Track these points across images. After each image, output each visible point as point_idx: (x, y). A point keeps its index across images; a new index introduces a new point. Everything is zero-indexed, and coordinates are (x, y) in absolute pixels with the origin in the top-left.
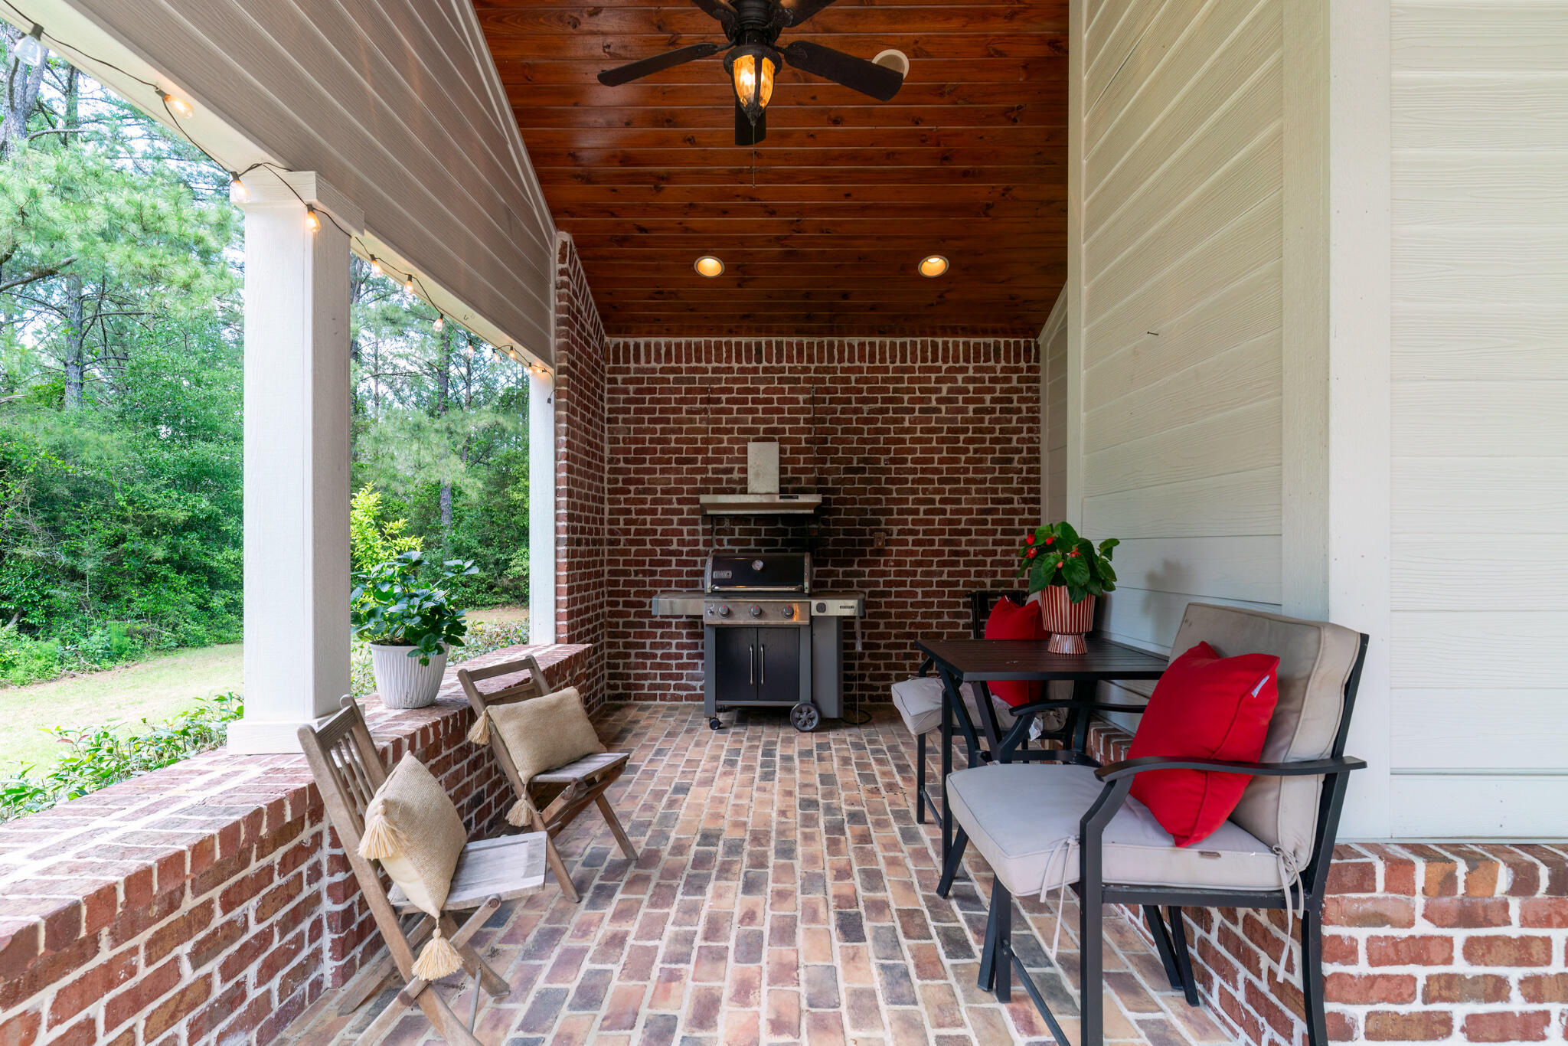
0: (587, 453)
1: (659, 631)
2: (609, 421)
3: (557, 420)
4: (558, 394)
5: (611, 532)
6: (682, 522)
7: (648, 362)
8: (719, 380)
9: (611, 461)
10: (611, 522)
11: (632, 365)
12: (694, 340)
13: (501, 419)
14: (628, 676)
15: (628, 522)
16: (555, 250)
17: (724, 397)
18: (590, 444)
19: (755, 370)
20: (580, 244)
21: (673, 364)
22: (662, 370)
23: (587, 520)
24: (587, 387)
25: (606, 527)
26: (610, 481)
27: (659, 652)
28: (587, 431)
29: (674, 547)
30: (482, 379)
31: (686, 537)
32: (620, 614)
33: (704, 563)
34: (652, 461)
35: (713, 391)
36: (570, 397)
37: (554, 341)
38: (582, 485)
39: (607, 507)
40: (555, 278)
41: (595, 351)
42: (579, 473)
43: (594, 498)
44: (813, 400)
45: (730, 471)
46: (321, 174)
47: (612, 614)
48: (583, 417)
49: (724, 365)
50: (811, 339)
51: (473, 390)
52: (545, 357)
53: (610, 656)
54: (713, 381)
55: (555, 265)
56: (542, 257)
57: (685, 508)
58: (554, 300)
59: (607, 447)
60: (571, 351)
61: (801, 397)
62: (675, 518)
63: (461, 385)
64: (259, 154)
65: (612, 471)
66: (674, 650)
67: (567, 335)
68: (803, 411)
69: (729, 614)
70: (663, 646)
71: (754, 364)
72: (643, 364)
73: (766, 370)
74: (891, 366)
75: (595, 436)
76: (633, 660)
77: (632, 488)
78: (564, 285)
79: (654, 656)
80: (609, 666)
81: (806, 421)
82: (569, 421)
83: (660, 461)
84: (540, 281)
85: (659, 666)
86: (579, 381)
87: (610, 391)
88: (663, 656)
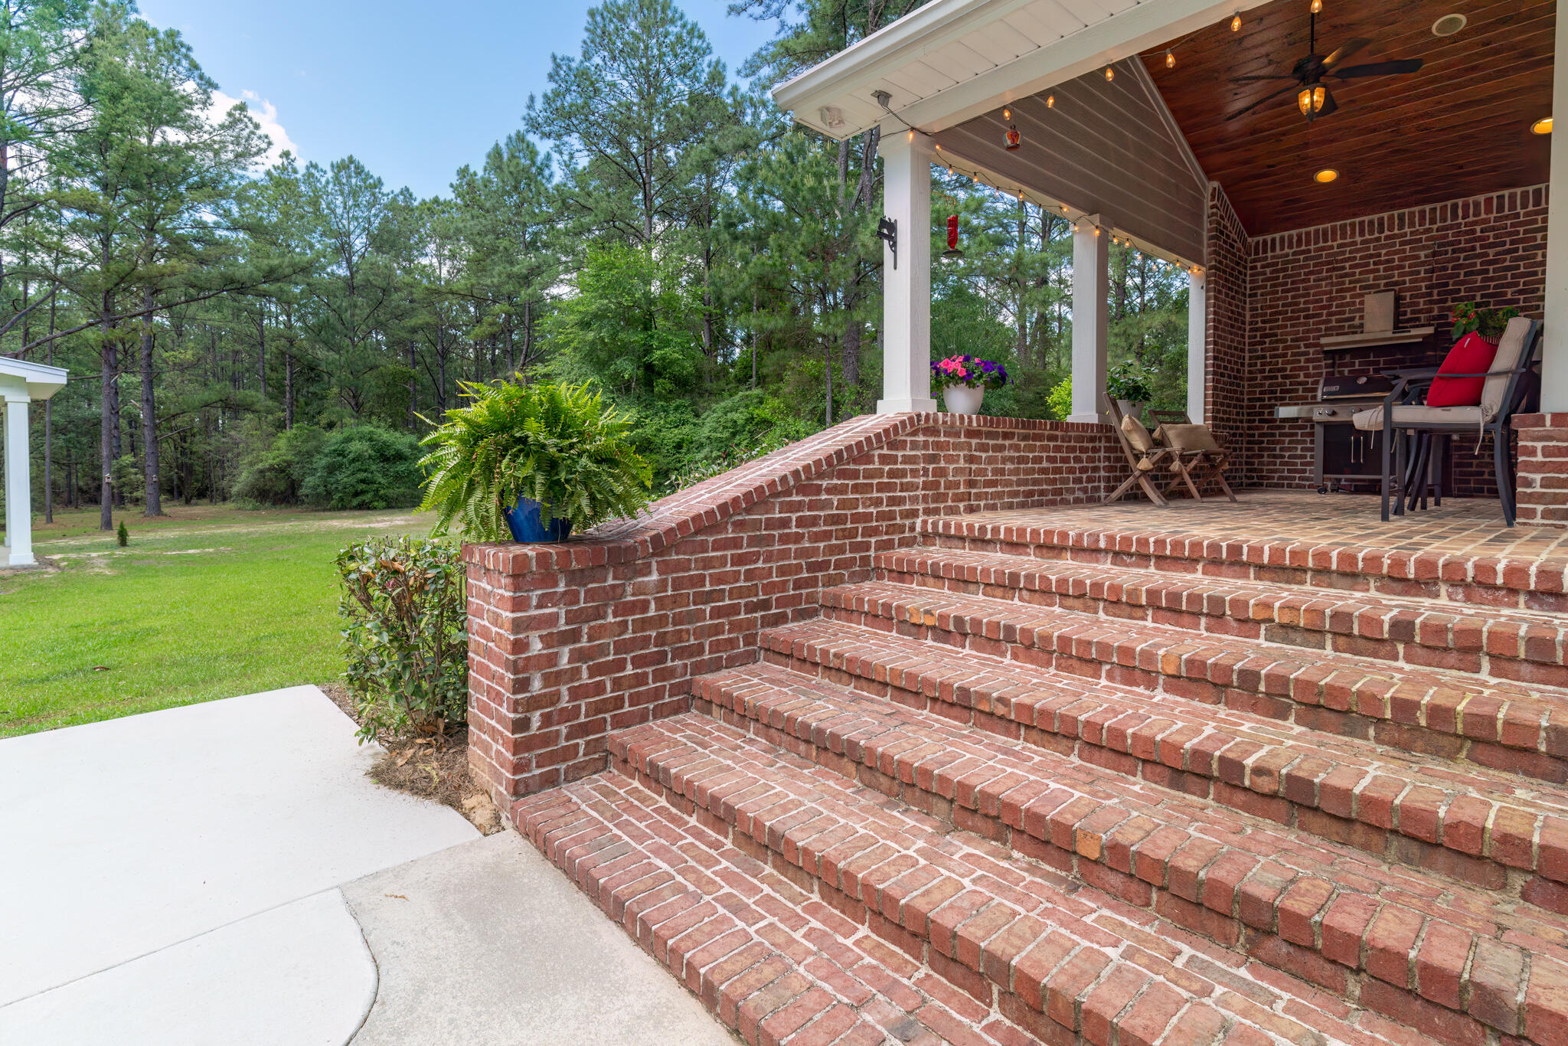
0: (1230, 318)
1: (1287, 439)
2: (1250, 296)
3: (1208, 299)
4: (1208, 282)
5: (1250, 372)
6: (1307, 361)
7: (1282, 249)
8: (1344, 253)
9: (1251, 323)
10: (1250, 365)
11: (1269, 254)
12: (1321, 227)
13: (1174, 318)
14: (1262, 471)
15: (1263, 364)
16: (1208, 195)
17: (1347, 265)
18: (1232, 312)
19: (1378, 239)
20: (1225, 187)
21: (1303, 248)
22: (1294, 254)
23: (1229, 362)
24: (1231, 275)
25: (1247, 369)
26: (1250, 337)
27: (1287, 454)
28: (1230, 304)
29: (1302, 378)
30: (1156, 286)
31: (1311, 371)
32: (1257, 428)
33: (1317, 382)
34: (1284, 320)
35: (1337, 262)
36: (1216, 282)
37: (1205, 250)
38: (1225, 339)
39: (1247, 355)
40: (1207, 211)
41: (1239, 250)
42: (1223, 331)
43: (1236, 349)
44: (1434, 254)
45: (1353, 319)
46: (1101, 214)
47: (1249, 428)
48: (1227, 295)
49: (1348, 240)
50: (1432, 206)
51: (1147, 298)
52: (1200, 262)
53: (1248, 457)
54: (1338, 254)
55: (1208, 203)
56: (1198, 202)
57: (1311, 350)
58: (1206, 225)
59: (1248, 314)
60: (1219, 254)
61: (1422, 254)
62: (1302, 359)
63: (1135, 295)
64: (1080, 213)
65: (1251, 330)
66: (1299, 452)
67: (1215, 245)
68: (1423, 264)
69: (1334, 413)
70: (1289, 449)
71: (1376, 235)
72: (1278, 252)
73: (1387, 238)
74: (1522, 212)
75: (1237, 306)
76: (1265, 459)
77: (1267, 340)
78: (1213, 214)
79: (1283, 457)
80: (1247, 463)
81: (1426, 272)
82: (1216, 298)
83: (1291, 318)
84: (1197, 217)
85: (1286, 464)
86: (1225, 272)
87: (1252, 275)
88: (1290, 457)
